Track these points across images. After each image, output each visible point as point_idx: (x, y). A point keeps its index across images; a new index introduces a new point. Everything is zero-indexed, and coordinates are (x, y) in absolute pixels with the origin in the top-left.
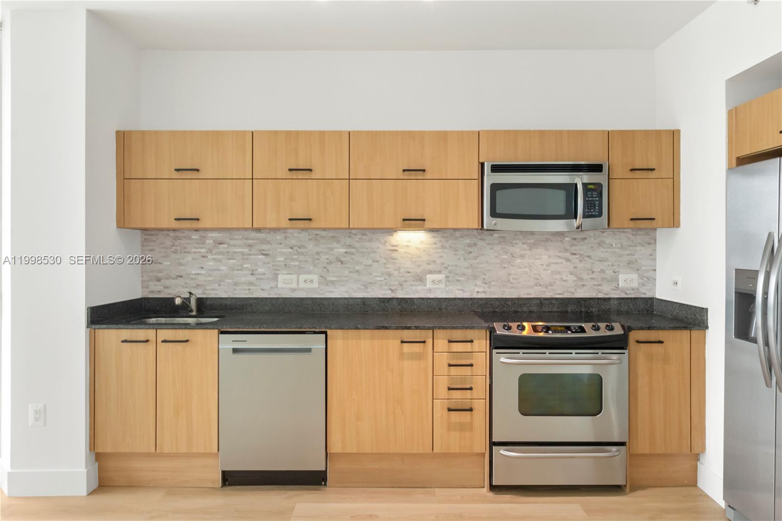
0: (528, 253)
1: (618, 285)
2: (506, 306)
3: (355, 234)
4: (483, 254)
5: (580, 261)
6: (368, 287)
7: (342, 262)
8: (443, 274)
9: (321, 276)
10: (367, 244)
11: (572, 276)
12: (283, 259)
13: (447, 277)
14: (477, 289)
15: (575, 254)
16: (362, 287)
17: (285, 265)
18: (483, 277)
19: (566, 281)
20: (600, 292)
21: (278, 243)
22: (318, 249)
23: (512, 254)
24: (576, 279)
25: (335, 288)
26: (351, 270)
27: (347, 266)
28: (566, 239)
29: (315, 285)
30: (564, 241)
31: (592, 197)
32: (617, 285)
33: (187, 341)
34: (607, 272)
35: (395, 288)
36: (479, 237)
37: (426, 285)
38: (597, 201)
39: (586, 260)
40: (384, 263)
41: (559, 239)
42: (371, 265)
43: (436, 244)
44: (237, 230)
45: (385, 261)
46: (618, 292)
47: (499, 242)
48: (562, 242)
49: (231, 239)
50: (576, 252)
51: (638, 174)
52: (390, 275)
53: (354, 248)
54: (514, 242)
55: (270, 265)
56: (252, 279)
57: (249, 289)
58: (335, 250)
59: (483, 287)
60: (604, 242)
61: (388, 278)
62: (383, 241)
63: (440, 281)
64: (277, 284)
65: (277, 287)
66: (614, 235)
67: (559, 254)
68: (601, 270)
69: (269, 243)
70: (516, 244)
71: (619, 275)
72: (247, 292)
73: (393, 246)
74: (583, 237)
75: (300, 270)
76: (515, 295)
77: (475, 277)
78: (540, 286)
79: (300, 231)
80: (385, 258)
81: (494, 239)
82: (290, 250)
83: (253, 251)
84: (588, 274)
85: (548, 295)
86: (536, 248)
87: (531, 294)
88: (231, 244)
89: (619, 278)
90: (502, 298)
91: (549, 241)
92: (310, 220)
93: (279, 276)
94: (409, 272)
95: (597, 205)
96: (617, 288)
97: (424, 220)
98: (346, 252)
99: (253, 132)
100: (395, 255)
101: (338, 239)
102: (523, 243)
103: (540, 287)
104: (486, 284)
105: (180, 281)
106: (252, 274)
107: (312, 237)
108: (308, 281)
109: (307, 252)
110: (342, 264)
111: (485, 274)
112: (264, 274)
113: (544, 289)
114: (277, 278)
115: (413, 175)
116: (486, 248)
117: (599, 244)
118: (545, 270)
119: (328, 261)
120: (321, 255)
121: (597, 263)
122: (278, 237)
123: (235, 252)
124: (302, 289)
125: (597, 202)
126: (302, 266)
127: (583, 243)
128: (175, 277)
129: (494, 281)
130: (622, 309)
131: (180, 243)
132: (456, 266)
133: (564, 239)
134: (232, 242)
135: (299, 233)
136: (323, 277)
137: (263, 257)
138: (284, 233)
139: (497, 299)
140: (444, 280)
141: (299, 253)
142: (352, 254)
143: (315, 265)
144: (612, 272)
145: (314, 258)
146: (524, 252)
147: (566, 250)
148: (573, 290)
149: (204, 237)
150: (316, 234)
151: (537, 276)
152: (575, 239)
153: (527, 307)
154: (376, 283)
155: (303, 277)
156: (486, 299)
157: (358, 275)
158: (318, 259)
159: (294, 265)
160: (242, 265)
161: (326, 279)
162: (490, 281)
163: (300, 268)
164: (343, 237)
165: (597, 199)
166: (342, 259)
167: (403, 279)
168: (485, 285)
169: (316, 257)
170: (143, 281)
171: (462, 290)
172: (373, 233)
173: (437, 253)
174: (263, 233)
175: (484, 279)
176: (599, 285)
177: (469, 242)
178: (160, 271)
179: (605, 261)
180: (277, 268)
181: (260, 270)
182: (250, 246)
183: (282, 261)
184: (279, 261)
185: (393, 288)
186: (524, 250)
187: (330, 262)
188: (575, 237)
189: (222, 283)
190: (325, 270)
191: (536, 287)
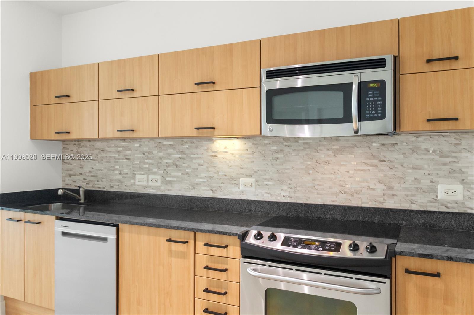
0: (333, 159)
1: (437, 196)
2: (309, 212)
3: (186, 143)
4: (289, 160)
5: (389, 168)
6: (196, 187)
7: (177, 166)
8: (253, 178)
9: (162, 177)
10: (195, 151)
11: (380, 184)
12: (138, 163)
13: (257, 181)
14: (283, 194)
15: (384, 161)
16: (190, 187)
17: (140, 167)
18: (290, 182)
19: (373, 189)
20: (413, 203)
21: (136, 150)
22: (161, 154)
23: (316, 160)
24: (385, 187)
25: (172, 187)
26: (183, 172)
27: (180, 168)
28: (374, 144)
29: (159, 184)
30: (371, 147)
31: (374, 97)
32: (435, 197)
33: (40, 223)
34: (422, 181)
35: (215, 189)
36: (285, 144)
37: (239, 188)
38: (379, 101)
39: (397, 168)
40: (207, 167)
41: (366, 145)
42: (197, 169)
43: (247, 150)
44: (111, 140)
45: (208, 165)
46: (437, 204)
47: (304, 148)
48: (369, 148)
49: (108, 147)
50: (385, 159)
51: (436, 66)
52: (211, 177)
53: (185, 154)
54: (319, 148)
55: (131, 167)
56: (119, 177)
57: (118, 185)
58: (172, 156)
59: (289, 192)
60: (419, 148)
61: (210, 180)
62: (206, 148)
63: (251, 185)
64: (135, 182)
65: (135, 184)
66: (430, 139)
67: (366, 161)
68: (415, 179)
69: (130, 149)
70: (321, 150)
71: (438, 185)
72: (117, 187)
73: (213, 152)
74: (394, 142)
75: (149, 172)
76: (319, 201)
77: (282, 182)
78: (345, 193)
79: (149, 140)
80: (207, 163)
81: (299, 146)
82: (143, 155)
83: (121, 156)
84: (399, 183)
85: (354, 203)
86: (342, 154)
87: (336, 202)
88: (108, 151)
89: (437, 189)
90: (306, 204)
91: (355, 147)
92: (133, 131)
93: (136, 175)
94: (225, 176)
95: (380, 106)
96: (435, 200)
97: (214, 128)
98: (180, 157)
99: (98, 63)
100: (215, 160)
101: (174, 146)
102: (328, 150)
103: (345, 195)
104: (292, 188)
105: (81, 178)
106: (120, 174)
107: (156, 145)
108: (154, 180)
109: (153, 157)
110: (177, 167)
111: (291, 180)
112: (127, 174)
113: (350, 197)
114: (135, 177)
115: (205, 88)
116: (292, 154)
117: (413, 151)
118: (351, 177)
119: (167, 165)
120: (162, 159)
121: (410, 171)
122: (136, 145)
123: (111, 157)
124: (150, 187)
125: (379, 103)
126: (150, 168)
127: (393, 149)
128: (78, 174)
129: (299, 187)
130: (440, 225)
131: (81, 150)
132: (265, 170)
133: (372, 145)
134: (109, 149)
135: (149, 142)
136: (164, 178)
137: (127, 160)
138: (140, 142)
139: (301, 204)
140: (254, 184)
141: (148, 158)
142: (184, 159)
143: (159, 168)
144: (429, 181)
145: (158, 162)
146: (329, 159)
147: (374, 156)
148: (382, 200)
149: (93, 146)
150: (159, 143)
151: (342, 183)
152: (384, 145)
153: (331, 214)
154: (201, 184)
155: (151, 177)
156: (291, 203)
157: (188, 176)
158: (161, 163)
159: (145, 167)
160: (114, 167)
161: (166, 179)
162: (295, 186)
163: (149, 170)
164: (177, 145)
165: (380, 98)
166: (177, 163)
167: (221, 181)
168: (291, 190)
169: (160, 161)
170: (63, 177)
171: (270, 194)
172: (199, 141)
173: (248, 158)
174: (126, 142)
175: (290, 184)
176: (413, 196)
177: (276, 148)
178: (71, 170)
179: (420, 169)
180: (135, 169)
181: (125, 171)
182: (119, 152)
183: (138, 164)
184: (136, 164)
185: (214, 189)
186: (329, 156)
187: (168, 165)
188: (384, 142)
189: (103, 180)
190: (165, 172)
191: (341, 194)
